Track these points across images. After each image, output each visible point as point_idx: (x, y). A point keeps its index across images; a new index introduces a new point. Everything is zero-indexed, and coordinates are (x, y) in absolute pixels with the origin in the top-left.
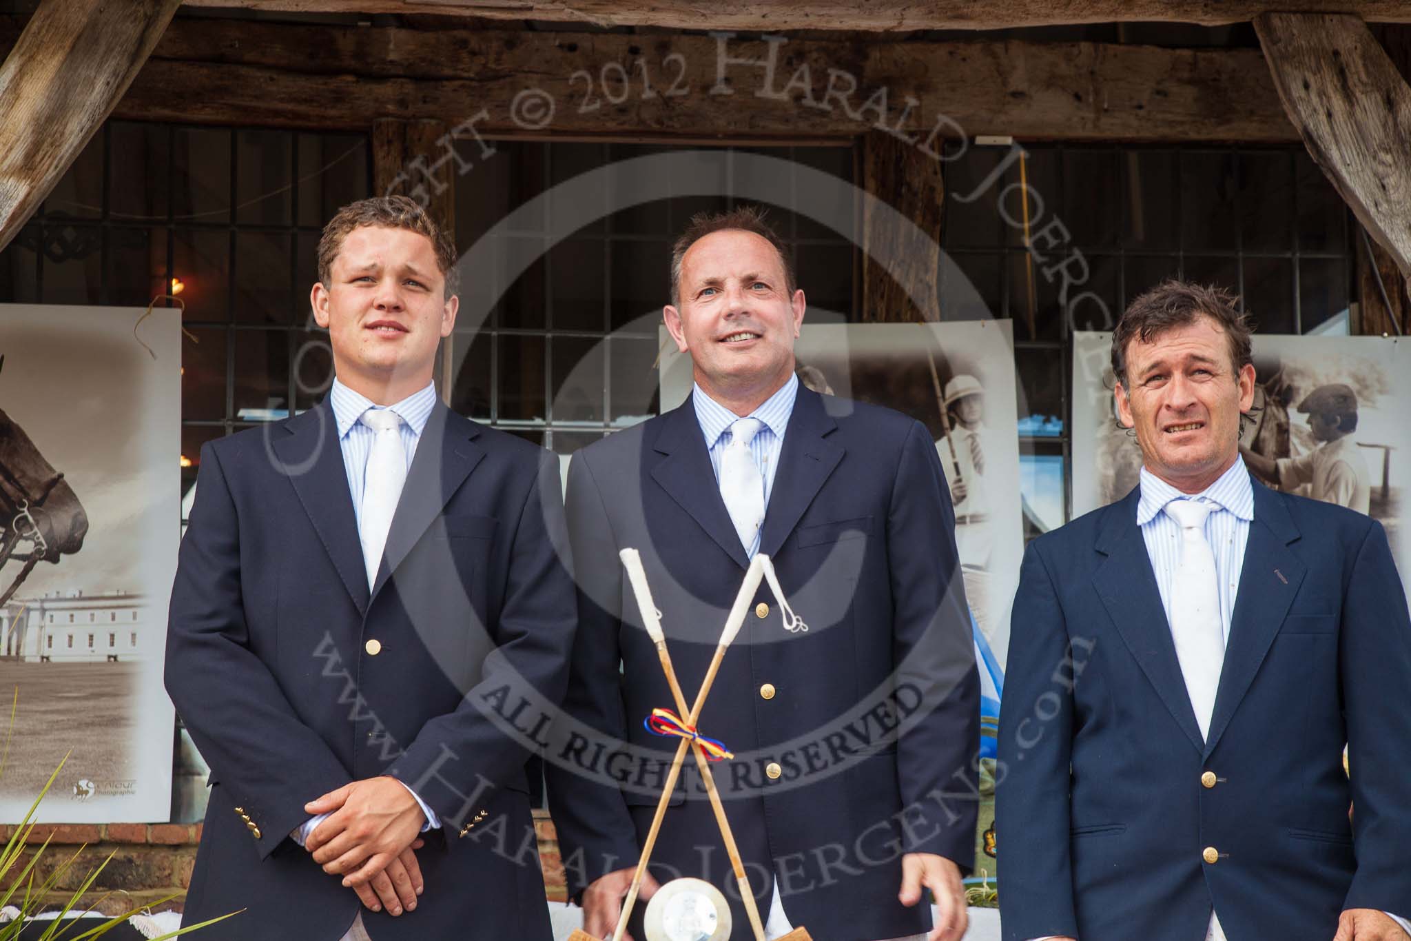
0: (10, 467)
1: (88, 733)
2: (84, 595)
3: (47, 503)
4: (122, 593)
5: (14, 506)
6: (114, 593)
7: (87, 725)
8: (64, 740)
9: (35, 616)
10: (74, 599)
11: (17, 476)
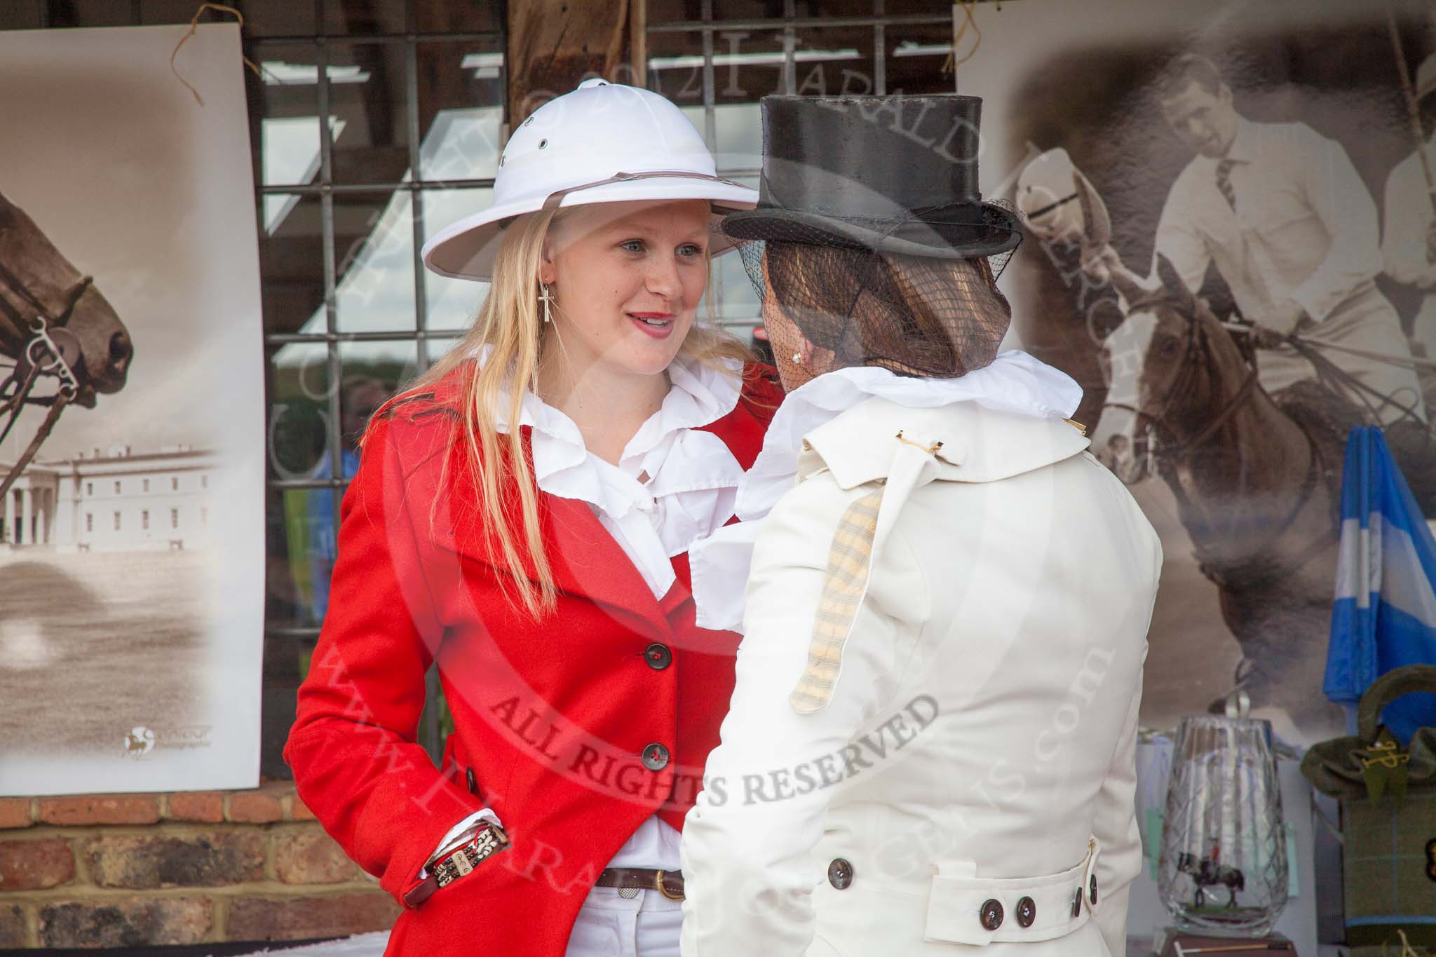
0: (15, 270)
1: (145, 656)
2: (134, 453)
3: (72, 321)
4: (185, 449)
5: (26, 327)
6: (174, 449)
7: (144, 644)
8: (112, 668)
9: (66, 486)
10: (119, 459)
11: (26, 283)
